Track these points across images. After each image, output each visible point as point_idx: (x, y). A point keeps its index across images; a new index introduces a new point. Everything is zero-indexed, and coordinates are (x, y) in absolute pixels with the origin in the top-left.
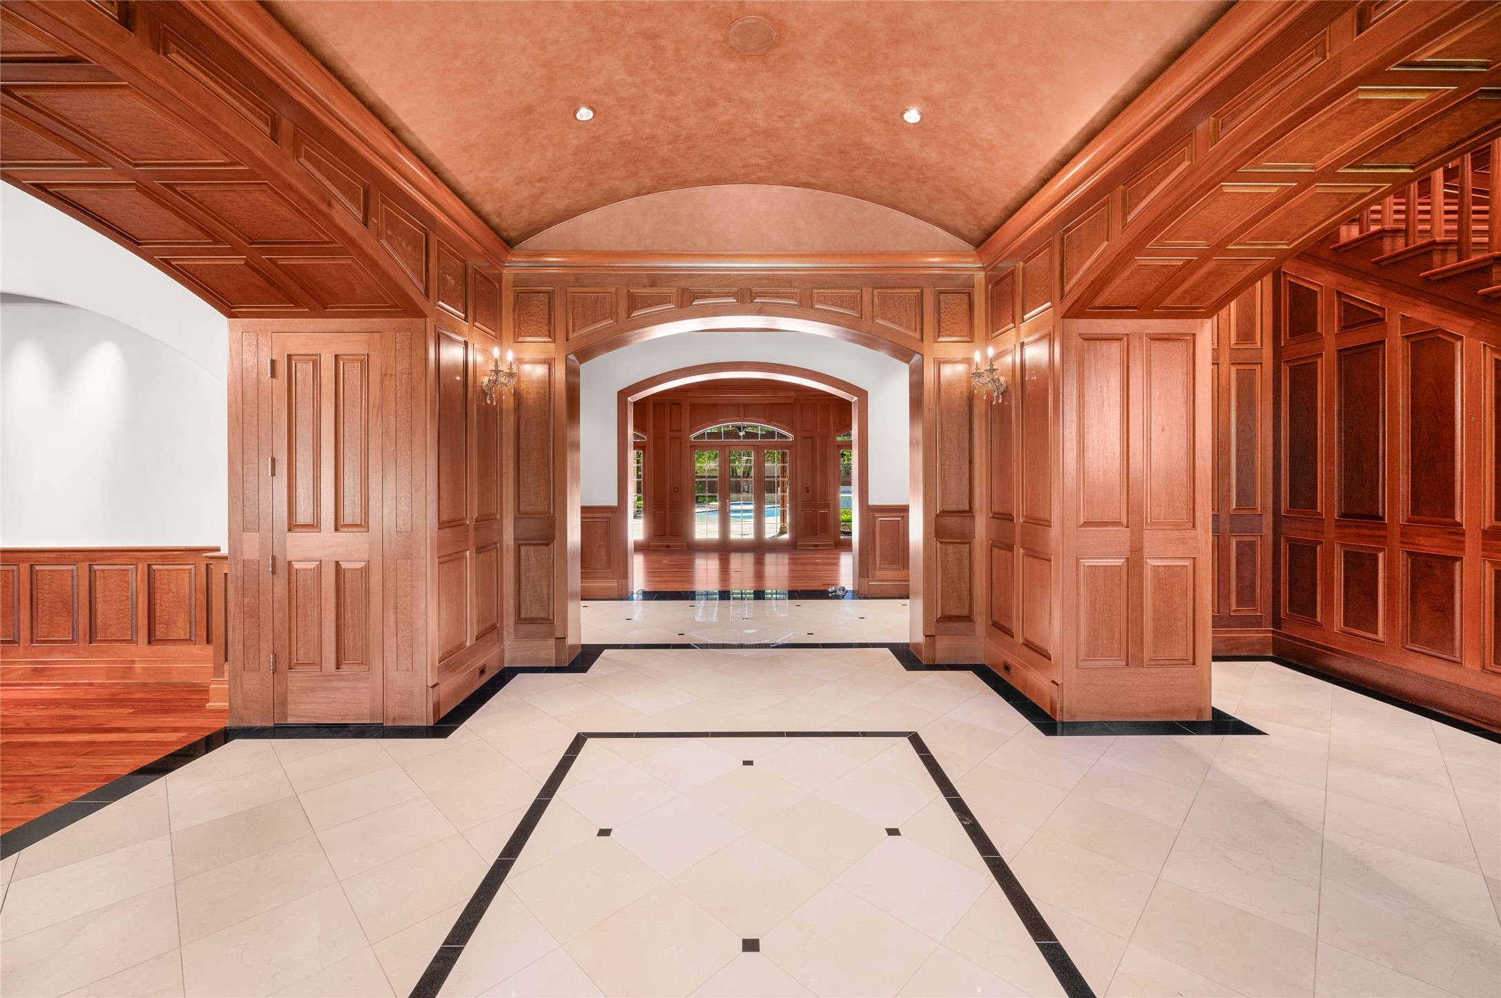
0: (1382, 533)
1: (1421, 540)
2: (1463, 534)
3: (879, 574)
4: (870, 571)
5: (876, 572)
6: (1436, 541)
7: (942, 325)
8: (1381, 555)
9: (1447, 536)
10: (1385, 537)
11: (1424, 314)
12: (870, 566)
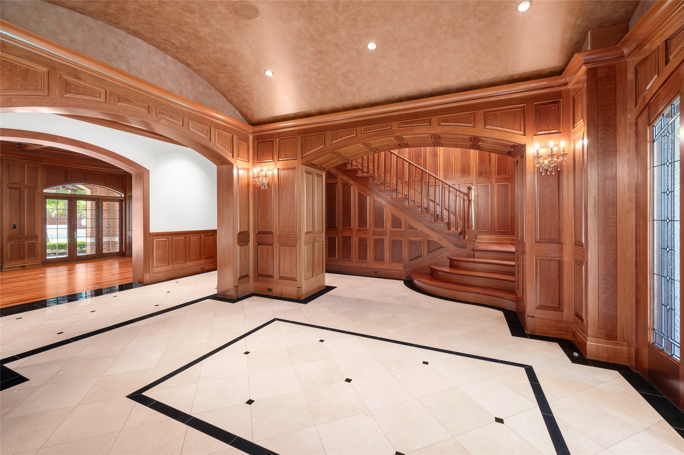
0: (337, 232)
1: (345, 233)
2: (353, 231)
3: (156, 270)
4: (150, 269)
5: (154, 269)
6: (348, 233)
7: (240, 152)
8: (336, 237)
9: (350, 232)
10: (337, 233)
11: (345, 178)
12: (150, 266)
